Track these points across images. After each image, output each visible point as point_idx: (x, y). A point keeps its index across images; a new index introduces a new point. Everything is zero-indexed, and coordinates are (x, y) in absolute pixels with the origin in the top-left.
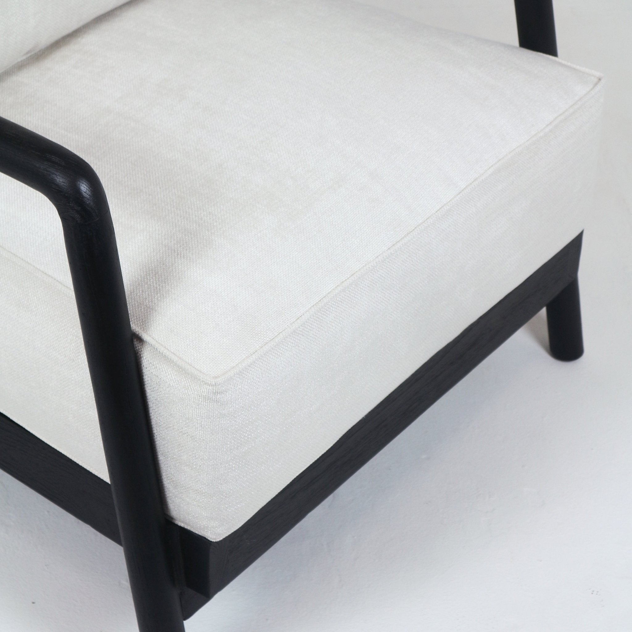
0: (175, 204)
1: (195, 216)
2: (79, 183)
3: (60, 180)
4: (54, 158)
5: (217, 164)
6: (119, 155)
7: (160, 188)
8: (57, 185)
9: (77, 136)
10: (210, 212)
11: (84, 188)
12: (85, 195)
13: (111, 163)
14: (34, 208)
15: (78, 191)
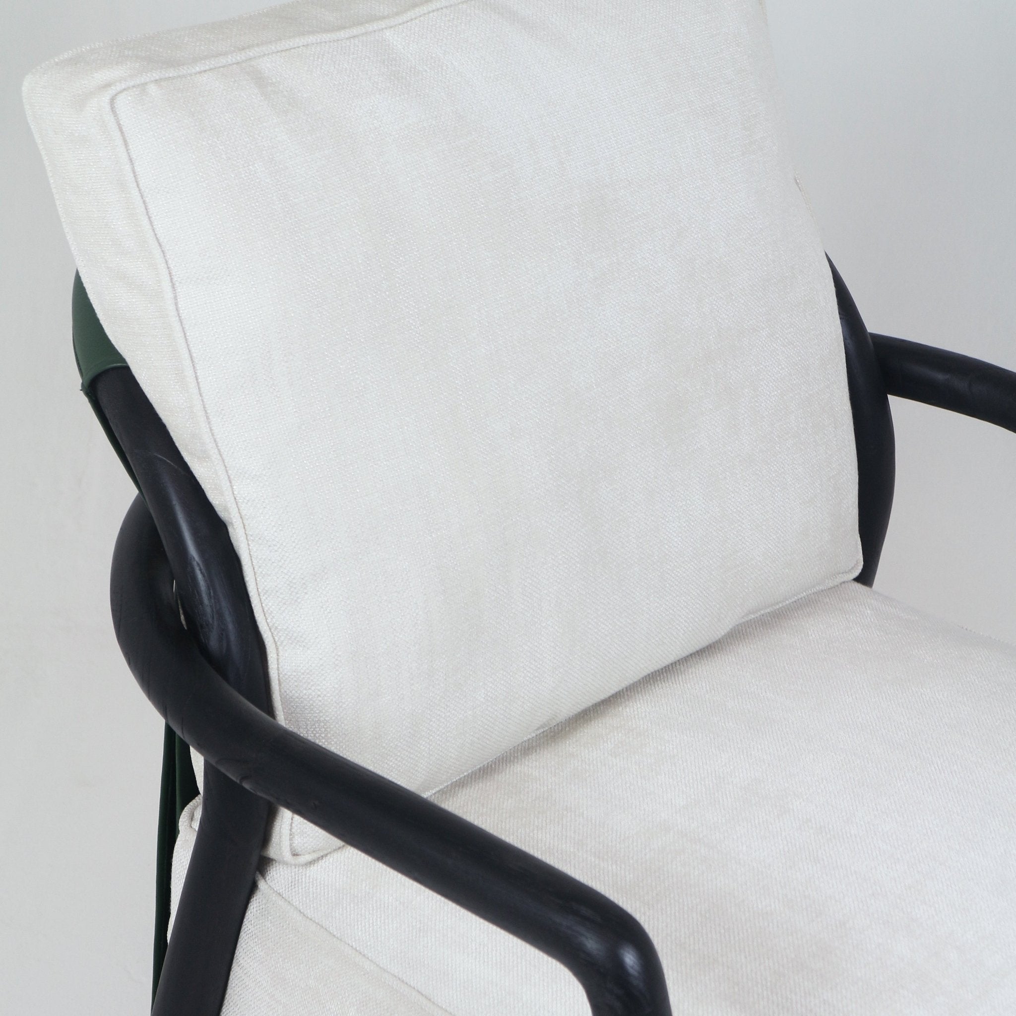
0: (769, 984)
1: (802, 1005)
2: (622, 951)
3: (592, 944)
4: (585, 911)
5: (838, 922)
6: (681, 900)
7: (746, 958)
8: (589, 954)
9: (614, 867)
10: (824, 1000)
11: (630, 959)
12: (631, 971)
13: (669, 913)
14: (544, 980)
15: (620, 965)
